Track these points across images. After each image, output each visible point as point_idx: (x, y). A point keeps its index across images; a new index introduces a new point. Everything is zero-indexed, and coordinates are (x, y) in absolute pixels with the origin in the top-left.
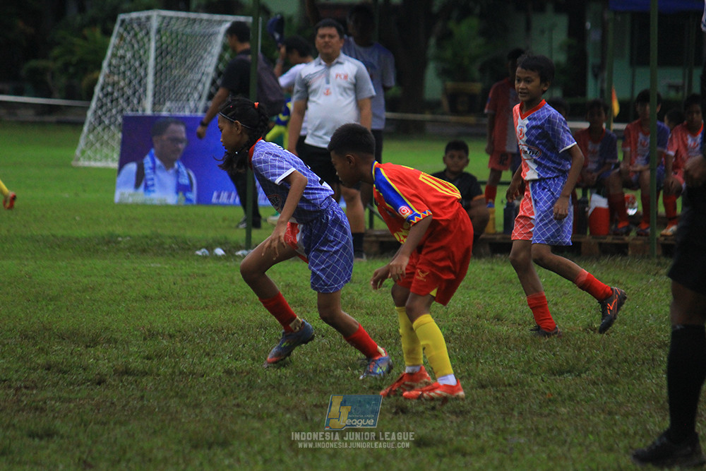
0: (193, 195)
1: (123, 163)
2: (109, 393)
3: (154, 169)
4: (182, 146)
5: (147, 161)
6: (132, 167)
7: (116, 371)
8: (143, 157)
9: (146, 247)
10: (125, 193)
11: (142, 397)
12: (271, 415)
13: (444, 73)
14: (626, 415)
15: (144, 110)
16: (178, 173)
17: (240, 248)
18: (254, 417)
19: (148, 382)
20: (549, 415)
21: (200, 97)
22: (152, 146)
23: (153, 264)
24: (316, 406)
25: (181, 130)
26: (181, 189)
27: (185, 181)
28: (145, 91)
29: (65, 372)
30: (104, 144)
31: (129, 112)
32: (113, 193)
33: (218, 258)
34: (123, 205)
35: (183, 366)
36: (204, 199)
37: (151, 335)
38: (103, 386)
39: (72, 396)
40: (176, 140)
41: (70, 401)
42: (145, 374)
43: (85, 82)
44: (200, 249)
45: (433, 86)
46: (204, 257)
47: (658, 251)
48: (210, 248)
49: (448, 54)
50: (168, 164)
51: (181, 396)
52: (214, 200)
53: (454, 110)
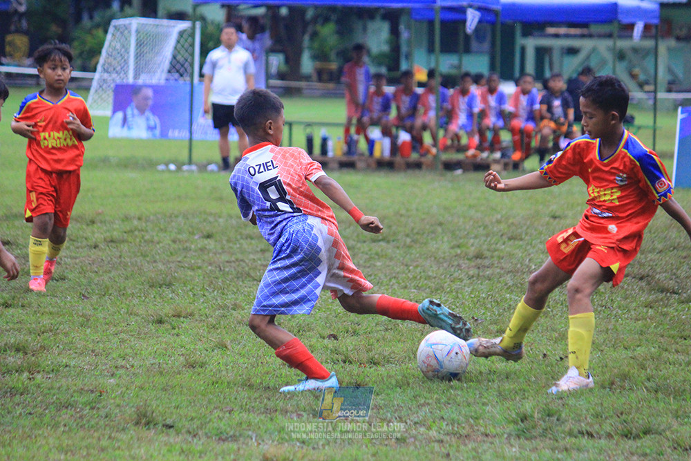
0: (157, 132)
1: (114, 111)
2: (100, 253)
3: (133, 116)
4: (150, 102)
5: (129, 111)
6: (120, 115)
7: (105, 239)
9: (127, 164)
10: (115, 130)
11: (120, 257)
12: (199, 268)
13: (315, 57)
14: (417, 266)
15: (128, 79)
16: (148, 119)
17: (184, 164)
18: (188, 268)
19: (125, 247)
20: (369, 267)
21: (162, 72)
22: (131, 101)
23: (130, 175)
24: (227, 262)
25: (150, 93)
26: (151, 128)
27: (152, 123)
28: (128, 67)
29: (74, 241)
31: (118, 81)
32: (107, 130)
33: (170, 171)
35: (147, 237)
36: (164, 134)
37: (127, 218)
38: (97, 249)
39: (78, 255)
40: (146, 98)
41: (76, 258)
42: (123, 241)
43: (93, 62)
44: (160, 164)
45: (307, 64)
46: (163, 171)
47: (440, 166)
48: (167, 165)
49: (316, 45)
50: (142, 111)
51: (144, 255)
52: (170, 134)
53: (320, 80)
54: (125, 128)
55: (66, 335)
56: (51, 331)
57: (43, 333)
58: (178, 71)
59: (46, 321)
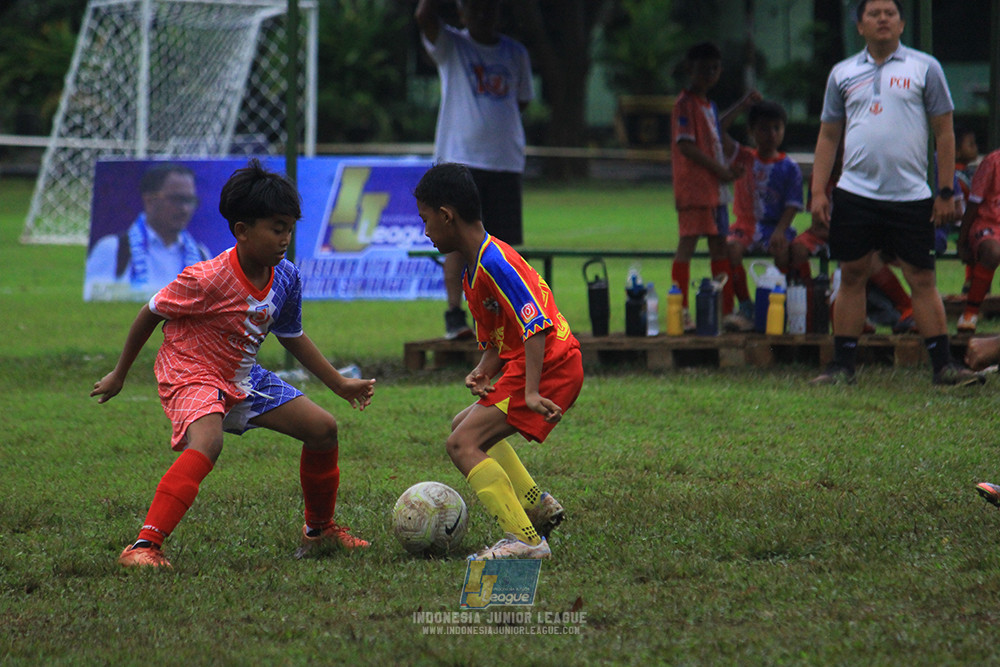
3: (145, 244)
4: (189, 208)
5: (135, 233)
6: (110, 243)
8: (127, 225)
10: (100, 284)
13: (617, 82)
16: (183, 251)
21: (224, 128)
22: (141, 208)
25: (187, 183)
28: (134, 120)
30: (72, 206)
31: (107, 155)
34: (98, 305)
40: (183, 199)
43: (43, 109)
45: (601, 101)
49: (624, 50)
50: (168, 236)
53: (634, 141)
54: (126, 278)
58: (263, 127)
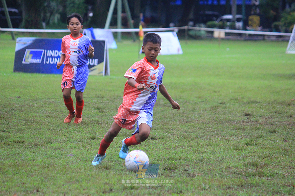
55: (277, 159)
56: (269, 157)
57: (265, 157)
59: (267, 152)
